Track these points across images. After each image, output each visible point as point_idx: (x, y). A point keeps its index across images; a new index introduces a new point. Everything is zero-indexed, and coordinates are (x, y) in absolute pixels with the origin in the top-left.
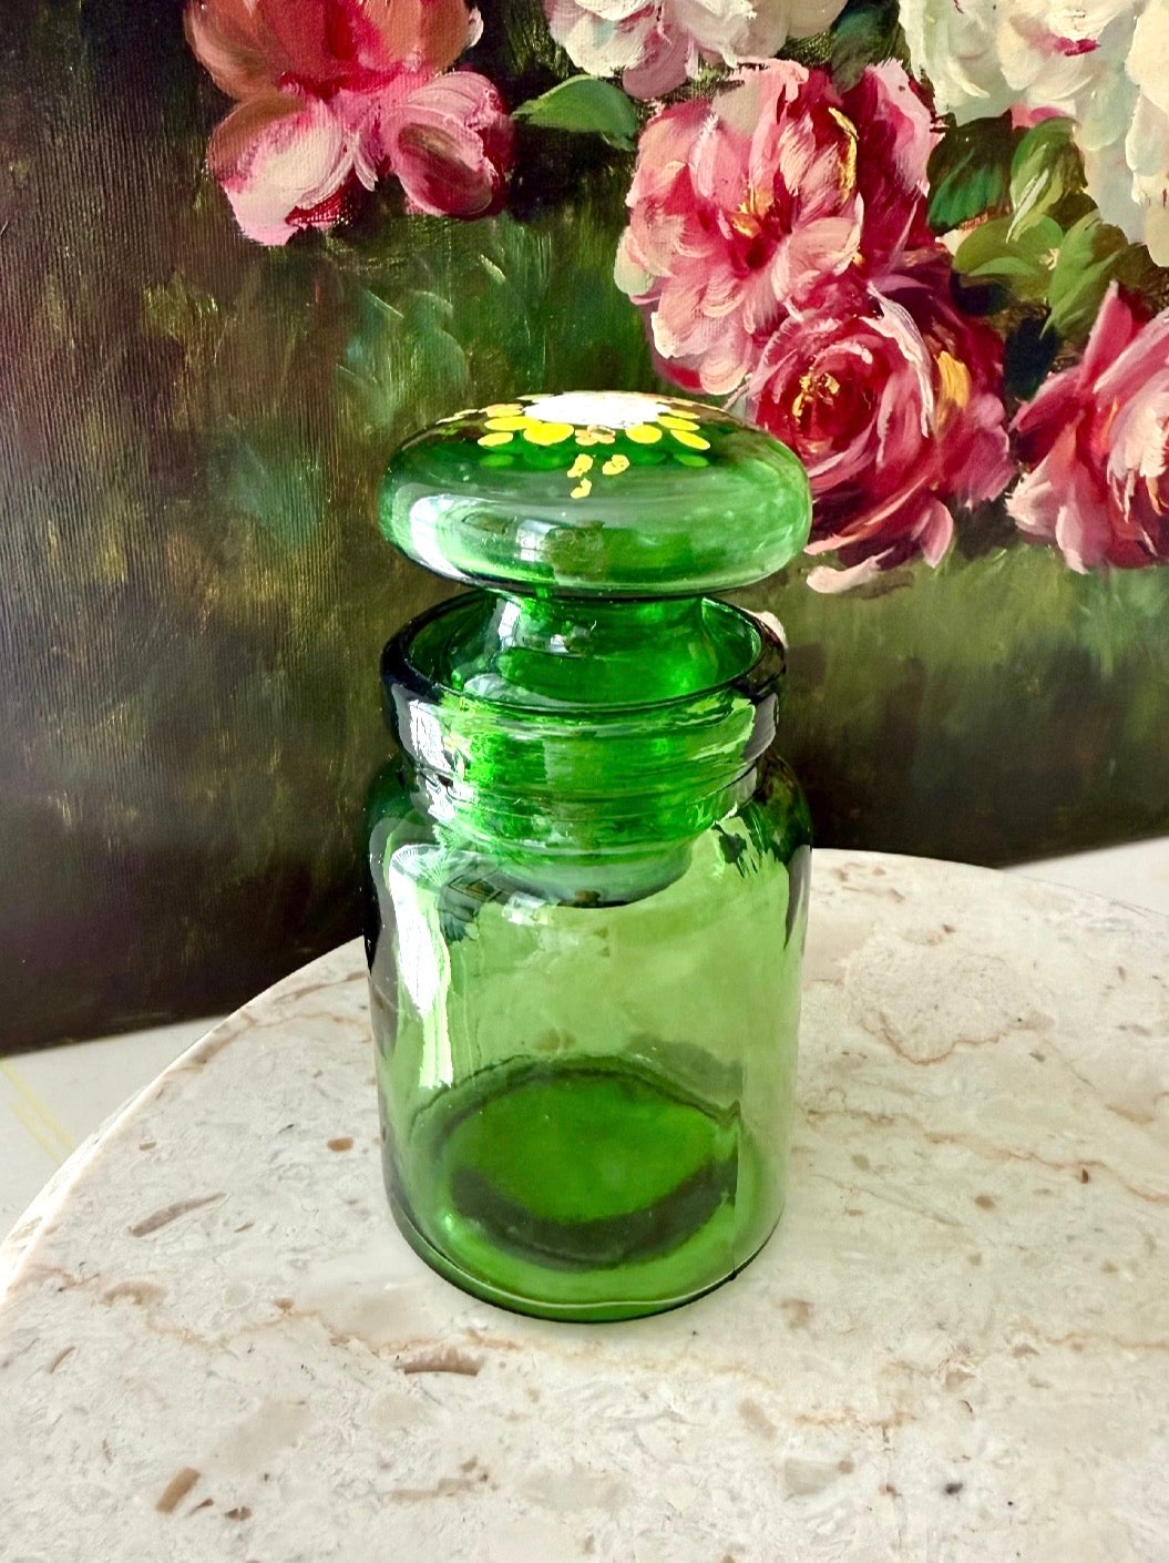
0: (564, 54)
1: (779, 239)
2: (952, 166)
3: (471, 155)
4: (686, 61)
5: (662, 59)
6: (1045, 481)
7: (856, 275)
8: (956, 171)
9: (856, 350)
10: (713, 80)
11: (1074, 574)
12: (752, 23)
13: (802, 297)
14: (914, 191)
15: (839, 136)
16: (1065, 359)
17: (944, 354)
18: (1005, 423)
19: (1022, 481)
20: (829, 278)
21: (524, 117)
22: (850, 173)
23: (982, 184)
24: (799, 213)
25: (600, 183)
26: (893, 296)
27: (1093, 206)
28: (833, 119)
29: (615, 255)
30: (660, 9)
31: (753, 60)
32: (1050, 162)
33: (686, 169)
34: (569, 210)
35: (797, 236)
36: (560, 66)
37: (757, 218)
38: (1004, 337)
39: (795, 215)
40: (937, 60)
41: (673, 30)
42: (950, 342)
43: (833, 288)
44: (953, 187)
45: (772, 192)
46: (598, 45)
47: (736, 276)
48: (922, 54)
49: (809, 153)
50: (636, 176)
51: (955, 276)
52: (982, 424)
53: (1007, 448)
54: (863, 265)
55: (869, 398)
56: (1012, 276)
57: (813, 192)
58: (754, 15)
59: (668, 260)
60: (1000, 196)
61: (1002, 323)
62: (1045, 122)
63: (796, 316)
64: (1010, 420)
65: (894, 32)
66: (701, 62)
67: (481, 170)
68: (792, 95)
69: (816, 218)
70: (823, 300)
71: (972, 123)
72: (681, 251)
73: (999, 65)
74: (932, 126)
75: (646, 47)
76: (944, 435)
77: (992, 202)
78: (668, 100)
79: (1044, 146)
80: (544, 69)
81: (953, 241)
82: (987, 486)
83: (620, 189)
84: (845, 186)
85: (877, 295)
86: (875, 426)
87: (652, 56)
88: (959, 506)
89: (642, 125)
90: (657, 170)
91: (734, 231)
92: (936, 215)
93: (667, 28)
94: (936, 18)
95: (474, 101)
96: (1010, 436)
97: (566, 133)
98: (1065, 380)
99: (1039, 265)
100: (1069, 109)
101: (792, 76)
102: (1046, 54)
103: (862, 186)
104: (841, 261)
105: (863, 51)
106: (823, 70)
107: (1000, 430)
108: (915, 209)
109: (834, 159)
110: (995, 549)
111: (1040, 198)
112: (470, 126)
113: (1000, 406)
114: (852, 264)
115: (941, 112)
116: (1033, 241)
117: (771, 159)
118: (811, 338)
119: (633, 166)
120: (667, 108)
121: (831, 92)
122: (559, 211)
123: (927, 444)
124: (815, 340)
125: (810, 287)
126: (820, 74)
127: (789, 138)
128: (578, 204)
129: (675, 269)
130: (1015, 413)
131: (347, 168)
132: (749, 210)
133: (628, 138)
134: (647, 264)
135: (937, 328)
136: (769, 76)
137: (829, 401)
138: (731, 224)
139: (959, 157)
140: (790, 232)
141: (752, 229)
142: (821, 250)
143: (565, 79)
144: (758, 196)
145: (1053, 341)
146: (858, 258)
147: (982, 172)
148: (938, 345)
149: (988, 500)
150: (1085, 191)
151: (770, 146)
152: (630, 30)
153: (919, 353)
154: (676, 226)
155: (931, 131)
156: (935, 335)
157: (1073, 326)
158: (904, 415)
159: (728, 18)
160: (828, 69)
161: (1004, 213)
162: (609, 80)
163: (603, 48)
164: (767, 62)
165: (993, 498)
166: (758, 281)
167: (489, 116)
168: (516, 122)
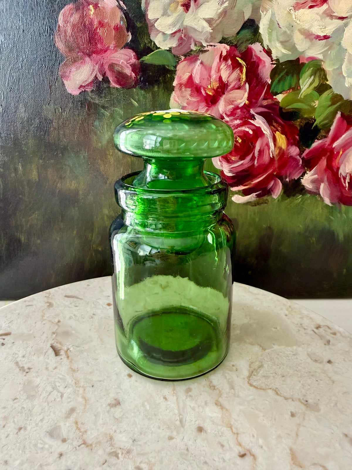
0: (154, 44)
1: (221, 96)
2: (279, 74)
3: (128, 71)
4: (191, 45)
5: (183, 44)
6: (315, 175)
7: (246, 107)
8: (280, 77)
9: (247, 130)
10: (199, 50)
11: (327, 206)
12: (211, 33)
13: (229, 113)
14: (266, 82)
15: (240, 66)
16: (322, 136)
17: (277, 132)
18: (300, 155)
19: (307, 174)
20: (237, 108)
21: (143, 61)
22: (244, 76)
23: (289, 81)
24: (227, 88)
25: (165, 79)
26: (260, 114)
27: (331, 87)
28: (238, 61)
29: (170, 100)
30: (183, 30)
31: (211, 44)
32: (314, 73)
33: (191, 75)
34: (156, 87)
35: (227, 95)
36: (153, 47)
37: (214, 90)
38: (299, 128)
39: (226, 89)
40: (273, 43)
41: (187, 36)
42: (279, 129)
43: (239, 111)
44: (279, 81)
45: (218, 82)
46: (164, 41)
47: (207, 106)
48: (267, 41)
49: (230, 70)
50: (176, 77)
51: (281, 109)
52: (291, 155)
53: (301, 163)
54: (248, 104)
55: (252, 144)
56: (301, 109)
57: (231, 82)
58: (212, 31)
59: (186, 101)
60: (296, 85)
61: (298, 123)
62: (312, 61)
63: (227, 119)
64: (302, 154)
65: (258, 35)
66: (196, 45)
67: (131, 75)
68: (224, 53)
69: (233, 90)
70: (236, 114)
71: (285, 62)
72: (190, 99)
73: (295, 44)
74: (271, 63)
75: (178, 41)
76: (278, 158)
77: (293, 86)
78: (185, 56)
79: (312, 69)
80: (149, 48)
81: (280, 98)
82: (294, 174)
83: (171, 81)
84: (242, 80)
85: (254, 113)
86: (254, 153)
87: (180, 43)
88: (284, 180)
89: (178, 63)
90: (182, 75)
91: (207, 93)
92: (273, 90)
93: (185, 36)
94: (272, 30)
95: (129, 57)
96: (302, 159)
97: (155, 65)
98: (321, 143)
99: (311, 106)
100: (321, 57)
101: (225, 48)
102: (311, 40)
103: (247, 81)
104: (241, 103)
105: (247, 40)
106: (234, 46)
107: (298, 157)
108: (266, 87)
109: (238, 72)
110: (297, 195)
111: (311, 84)
112: (128, 63)
113: (298, 150)
114: (245, 104)
115: (274, 58)
116: (308, 98)
117: (218, 73)
118: (232, 125)
119: (175, 74)
120: (185, 58)
121: (237, 53)
122: (154, 87)
123: (272, 160)
124: (233, 126)
125: (232, 110)
126: (233, 47)
127: (224, 66)
128: (158, 85)
129: (188, 104)
130: (303, 152)
131: (95, 75)
132: (211, 86)
133: (173, 66)
134: (180, 102)
135: (275, 124)
136: (217, 48)
137: (238, 144)
138: (205, 91)
139: (281, 72)
140: (224, 94)
141: (212, 93)
142: (234, 99)
143: (155, 50)
144: (214, 83)
145: (317, 130)
146: (247, 102)
147: (290, 76)
148: (275, 129)
149: (294, 179)
150: (328, 83)
151: (218, 69)
152: (174, 36)
153: (268, 131)
154: (188, 91)
155: (272, 64)
156: (274, 126)
157: (324, 126)
158: (264, 151)
159: (203, 32)
160: (236, 46)
161: (297, 89)
162: (168, 50)
163: (166, 42)
164: (216, 44)
165: (296, 179)
166: (214, 108)
167: (133, 61)
168: (141, 62)
